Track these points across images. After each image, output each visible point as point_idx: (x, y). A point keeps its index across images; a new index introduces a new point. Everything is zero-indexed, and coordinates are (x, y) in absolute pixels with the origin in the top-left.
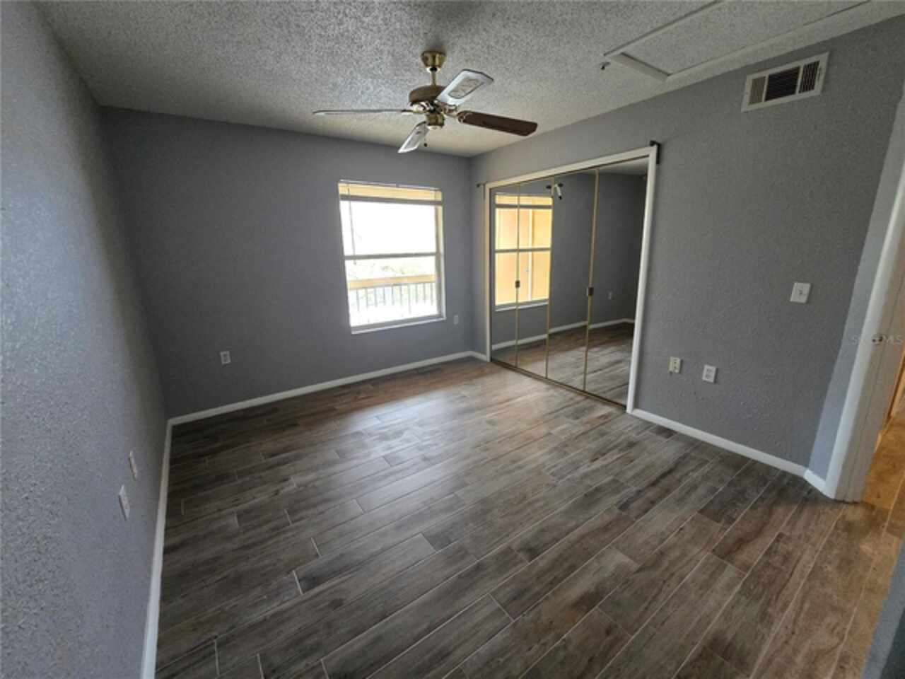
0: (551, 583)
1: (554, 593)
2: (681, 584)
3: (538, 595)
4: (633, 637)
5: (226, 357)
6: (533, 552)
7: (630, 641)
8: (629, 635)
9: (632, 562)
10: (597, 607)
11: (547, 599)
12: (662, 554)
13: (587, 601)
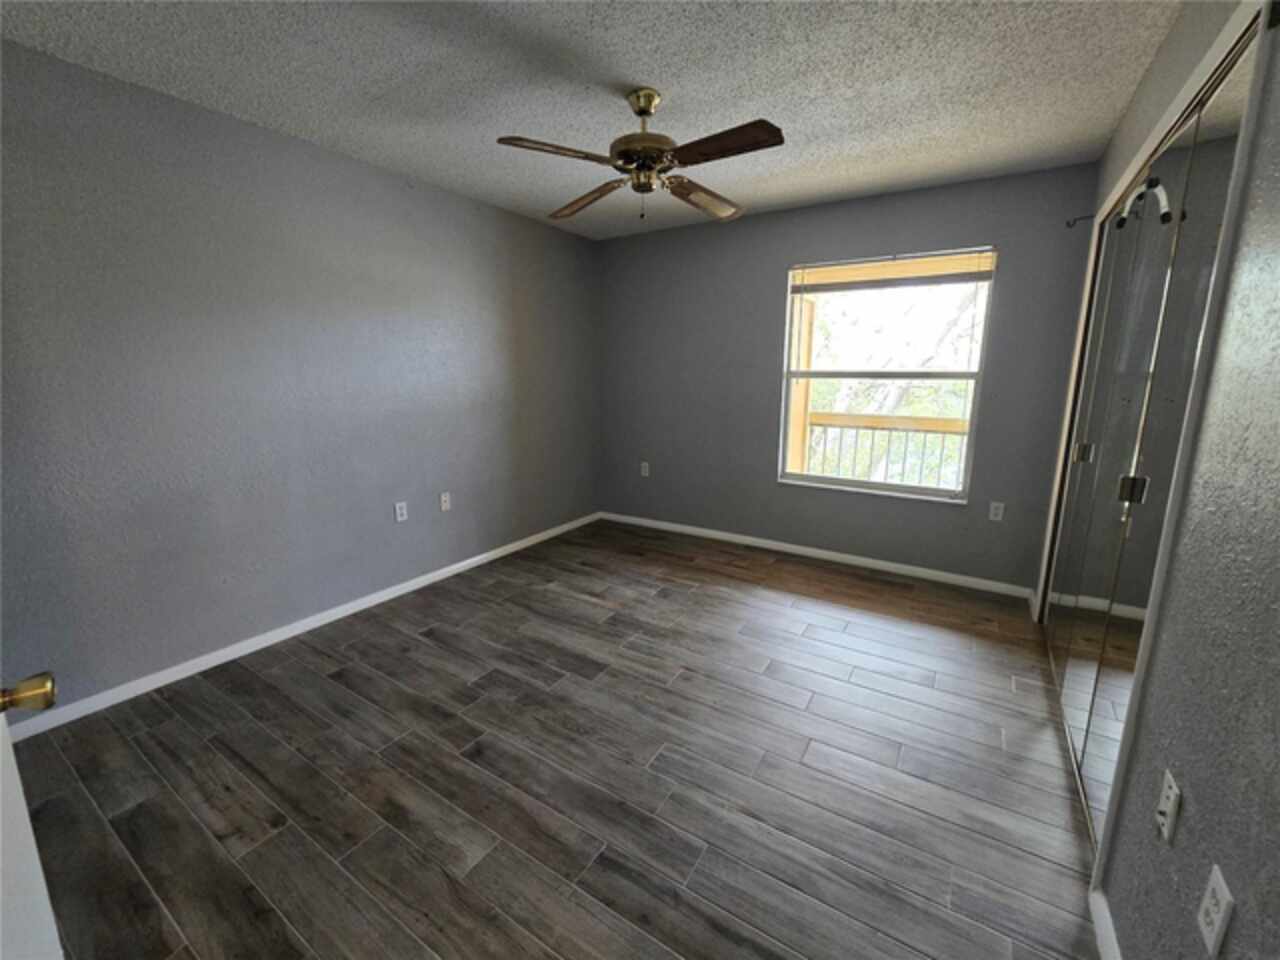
0: (425, 776)
1: (410, 780)
2: (422, 943)
3: (409, 766)
4: (336, 863)
5: (645, 469)
6: (477, 754)
7: (333, 859)
8: (340, 859)
9: (468, 870)
10: (386, 823)
11: (402, 775)
12: (491, 920)
13: (396, 814)
